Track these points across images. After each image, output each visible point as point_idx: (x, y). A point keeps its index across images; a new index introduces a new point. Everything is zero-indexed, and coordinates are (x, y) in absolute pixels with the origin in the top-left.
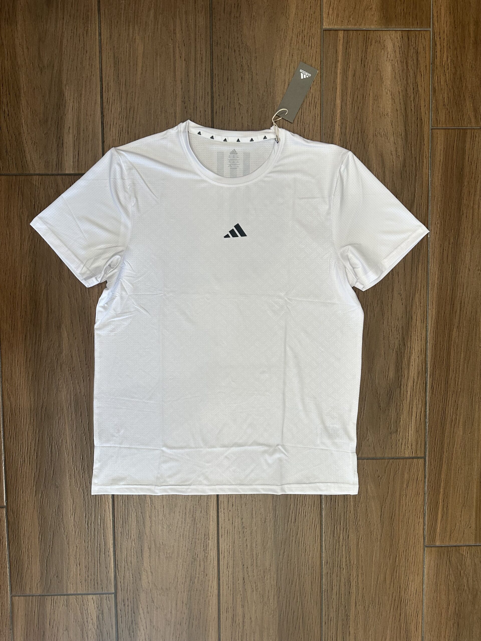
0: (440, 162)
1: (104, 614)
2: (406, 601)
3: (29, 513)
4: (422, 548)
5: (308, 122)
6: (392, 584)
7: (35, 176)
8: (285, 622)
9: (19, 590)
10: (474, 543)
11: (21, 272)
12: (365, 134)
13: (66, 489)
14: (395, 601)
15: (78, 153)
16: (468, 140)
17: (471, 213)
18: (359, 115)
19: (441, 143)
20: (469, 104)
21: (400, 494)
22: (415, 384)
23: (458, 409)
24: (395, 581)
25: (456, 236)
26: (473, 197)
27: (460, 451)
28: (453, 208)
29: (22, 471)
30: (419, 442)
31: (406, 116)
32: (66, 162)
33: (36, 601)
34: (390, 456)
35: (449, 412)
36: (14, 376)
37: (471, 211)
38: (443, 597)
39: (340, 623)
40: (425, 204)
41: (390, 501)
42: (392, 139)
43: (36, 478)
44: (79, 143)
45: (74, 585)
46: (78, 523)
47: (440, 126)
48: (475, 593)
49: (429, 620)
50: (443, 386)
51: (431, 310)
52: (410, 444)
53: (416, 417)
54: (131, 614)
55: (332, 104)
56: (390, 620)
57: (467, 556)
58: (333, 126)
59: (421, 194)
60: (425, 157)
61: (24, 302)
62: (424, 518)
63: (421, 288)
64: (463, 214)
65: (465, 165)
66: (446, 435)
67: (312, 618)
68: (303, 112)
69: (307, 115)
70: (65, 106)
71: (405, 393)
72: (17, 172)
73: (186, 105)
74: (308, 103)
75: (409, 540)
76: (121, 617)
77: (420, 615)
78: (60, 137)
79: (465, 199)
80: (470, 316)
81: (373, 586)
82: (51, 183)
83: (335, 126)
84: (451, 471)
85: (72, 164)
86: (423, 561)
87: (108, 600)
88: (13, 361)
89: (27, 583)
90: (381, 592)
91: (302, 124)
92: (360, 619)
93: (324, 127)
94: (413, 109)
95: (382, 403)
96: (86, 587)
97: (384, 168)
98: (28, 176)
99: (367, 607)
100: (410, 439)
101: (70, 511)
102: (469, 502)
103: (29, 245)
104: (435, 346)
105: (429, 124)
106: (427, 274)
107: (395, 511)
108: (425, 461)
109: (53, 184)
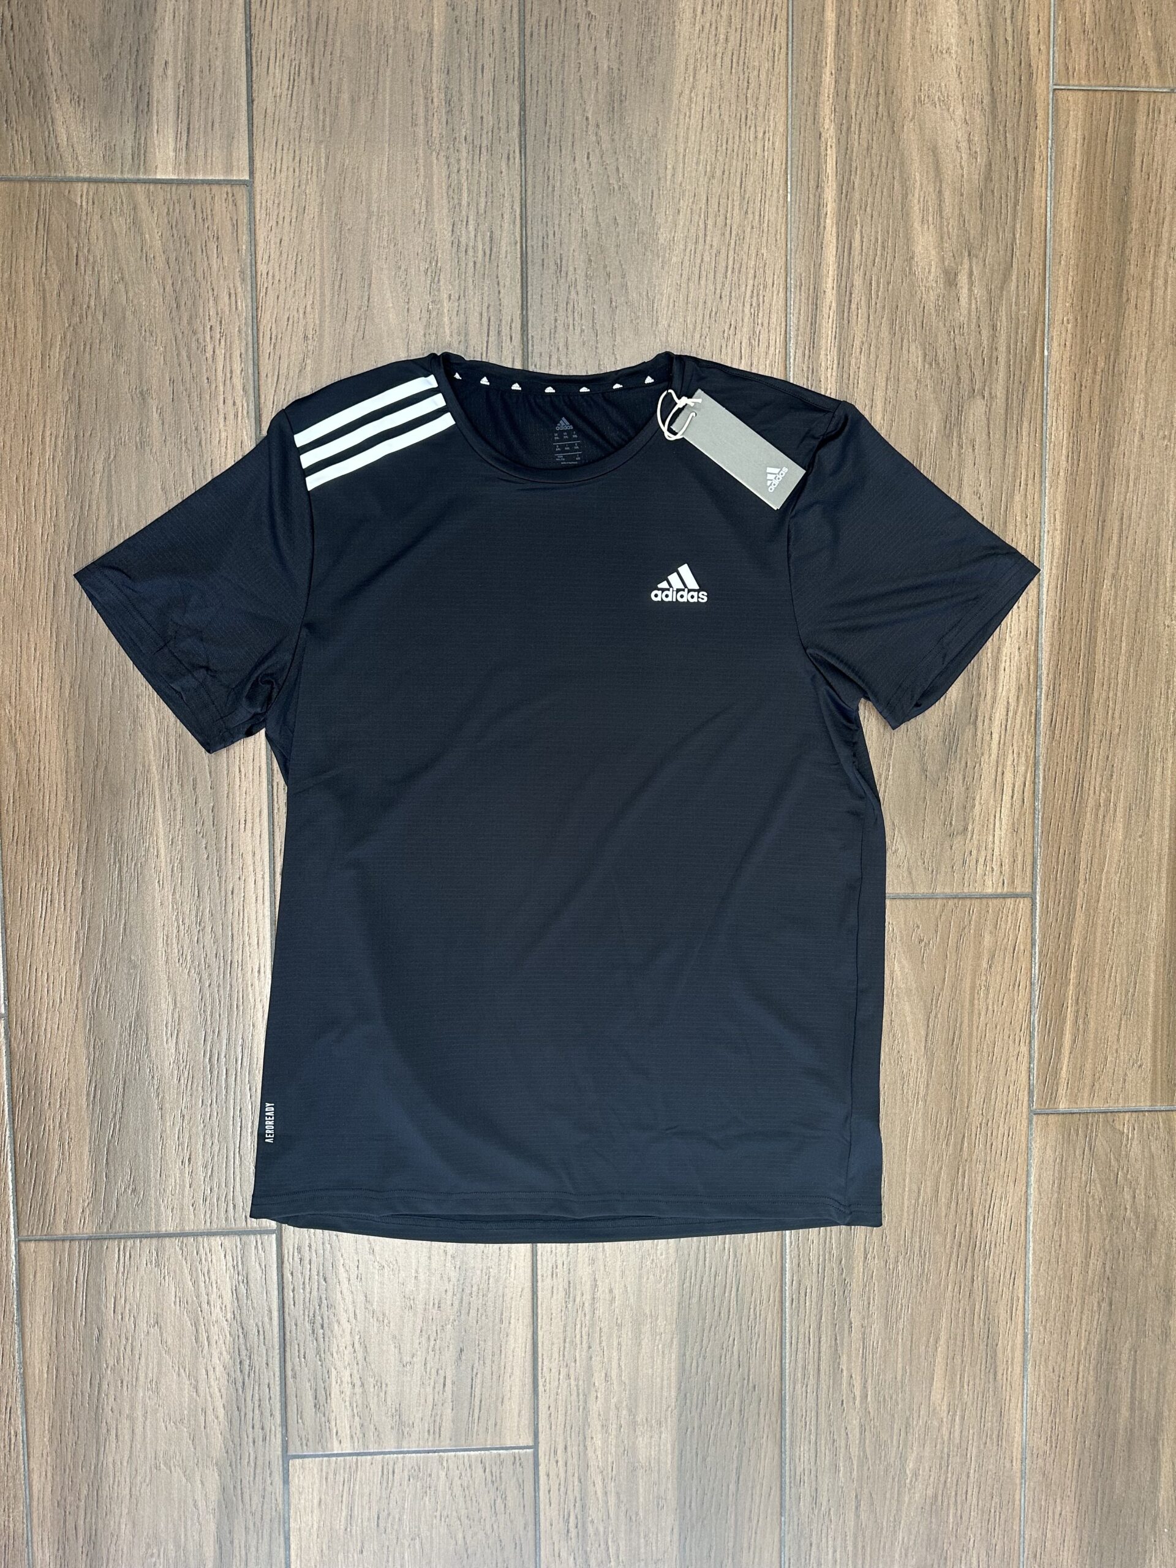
0: (1074, 170)
1: (252, 1285)
2: (987, 1248)
3: (62, 1032)
4: (1025, 1117)
5: (756, 64)
6: (953, 1205)
7: (80, 184)
8: (695, 1300)
9: (38, 1225)
10: (1148, 1103)
11: (44, 426)
12: (894, 98)
13: (158, 971)
14: (960, 1246)
15: (189, 129)
16: (1141, 118)
17: (1148, 298)
18: (880, 50)
19: (1077, 126)
20: (1143, 32)
21: (973, 982)
22: (1011, 714)
23: (1114, 777)
24: (960, 1197)
25: (1112, 353)
26: (1152, 258)
27: (1117, 879)
28: (1104, 284)
29: (46, 925)
30: (1020, 858)
31: (994, 55)
32: (157, 150)
33: (79, 1252)
34: (948, 890)
35: (1093, 783)
36: (25, 688)
37: (1148, 293)
38: (1076, 1237)
39: (826, 1302)
40: (1037, 274)
41: (948, 1001)
42: (959, 112)
43: (81, 943)
44: (190, 104)
45: (177, 1212)
46: (185, 1056)
47: (1074, 83)
48: (1151, 1226)
49: (1042, 1293)
50: (1077, 721)
51: (1051, 534)
52: (997, 861)
53: (1012, 797)
54: (318, 1281)
55: (815, 20)
56: (949, 1294)
57: (1133, 1139)
58: (817, 79)
59: (1028, 249)
60: (1037, 156)
61: (52, 501)
62: (1030, 1042)
63: (1027, 480)
64: (1127, 300)
65: (1133, 181)
66: (1083, 840)
67: (761, 1290)
68: (743, 39)
69: (754, 46)
70: (155, 9)
71: (988, 738)
72: (34, 173)
73: (457, 13)
74: (756, 17)
75: (993, 1096)
76: (293, 1291)
77: (1019, 1282)
78: (143, 88)
79: (1132, 262)
80: (1144, 551)
81: (908, 1212)
82: (119, 201)
83: (821, 77)
84: (1096, 928)
85: (172, 154)
86: (1028, 1148)
87: (260, 1248)
88: (24, 649)
89: (58, 1206)
90: (927, 1223)
91: (741, 68)
92: (876, 1292)
93: (795, 78)
94: (1010, 39)
95: (930, 761)
96: (205, 1215)
97: (941, 182)
98: (62, 184)
99: (891, 1261)
100: (996, 850)
101: (167, 1027)
102: (1138, 1003)
103: (64, 357)
104: (1060, 623)
105: (1048, 77)
106: (1041, 444)
107: (961, 1025)
108: (1033, 904)
109: (125, 206)
